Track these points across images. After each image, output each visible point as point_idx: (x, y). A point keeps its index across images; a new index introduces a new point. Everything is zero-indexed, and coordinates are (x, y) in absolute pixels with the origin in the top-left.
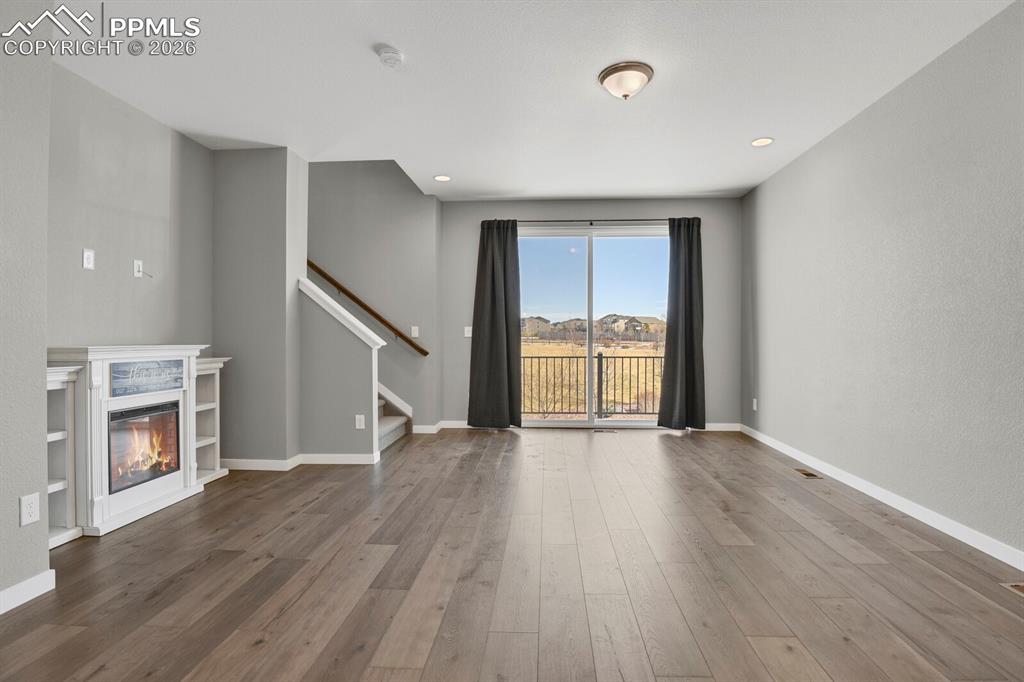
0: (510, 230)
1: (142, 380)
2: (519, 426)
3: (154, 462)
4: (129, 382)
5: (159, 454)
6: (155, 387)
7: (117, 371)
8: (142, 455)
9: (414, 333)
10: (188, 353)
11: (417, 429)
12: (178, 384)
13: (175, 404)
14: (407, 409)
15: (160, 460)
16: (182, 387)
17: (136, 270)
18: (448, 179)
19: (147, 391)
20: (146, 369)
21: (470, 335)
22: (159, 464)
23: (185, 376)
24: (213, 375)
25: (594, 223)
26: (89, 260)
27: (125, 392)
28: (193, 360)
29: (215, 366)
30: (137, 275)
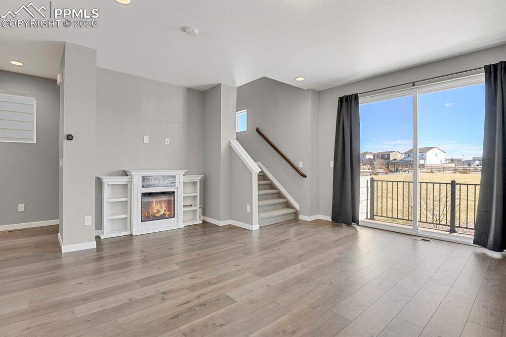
0: (353, 100)
1: (156, 182)
2: (358, 225)
3: (162, 213)
4: (149, 183)
5: (165, 211)
6: (161, 185)
7: (144, 179)
8: (157, 210)
9: (300, 165)
10: (179, 173)
11: (301, 217)
12: (173, 185)
13: (174, 192)
14: (297, 206)
15: (165, 213)
16: (175, 186)
17: (166, 142)
18: (303, 79)
19: (158, 187)
20: (157, 178)
21: (333, 167)
22: (165, 214)
23: (176, 182)
24: (197, 182)
25: (415, 83)
26: (146, 140)
27: (148, 186)
28: (182, 176)
29: (198, 179)
30: (166, 144)
